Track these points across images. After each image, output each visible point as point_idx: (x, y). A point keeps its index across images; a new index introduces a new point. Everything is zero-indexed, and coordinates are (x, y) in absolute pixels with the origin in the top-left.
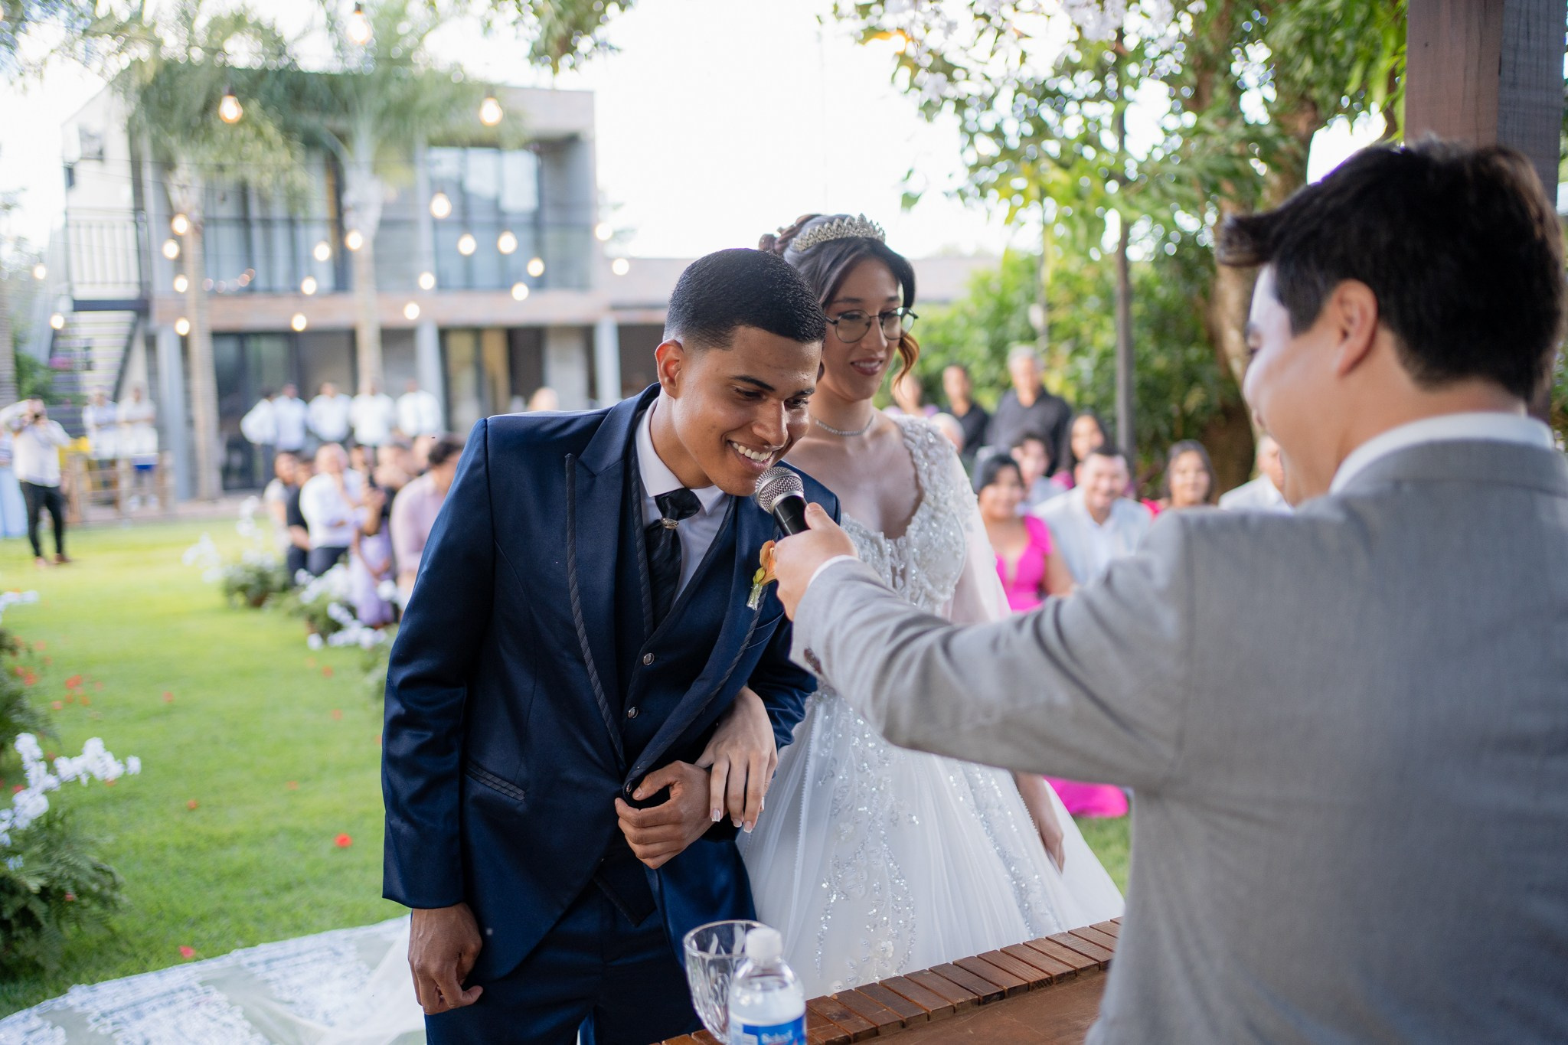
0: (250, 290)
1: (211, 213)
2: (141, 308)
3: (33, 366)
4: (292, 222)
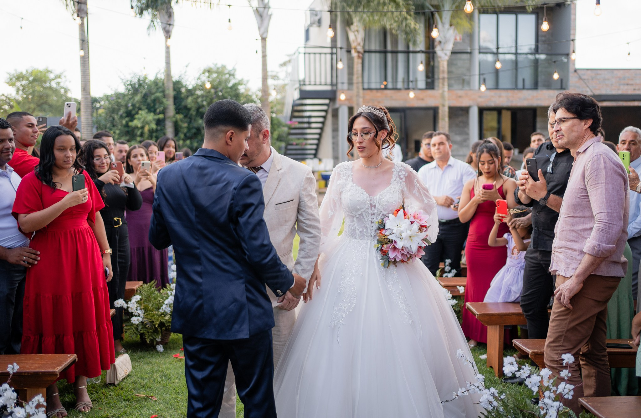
0: (386, 88)
1: (367, 48)
2: (332, 96)
3: (279, 124)
4: (407, 52)
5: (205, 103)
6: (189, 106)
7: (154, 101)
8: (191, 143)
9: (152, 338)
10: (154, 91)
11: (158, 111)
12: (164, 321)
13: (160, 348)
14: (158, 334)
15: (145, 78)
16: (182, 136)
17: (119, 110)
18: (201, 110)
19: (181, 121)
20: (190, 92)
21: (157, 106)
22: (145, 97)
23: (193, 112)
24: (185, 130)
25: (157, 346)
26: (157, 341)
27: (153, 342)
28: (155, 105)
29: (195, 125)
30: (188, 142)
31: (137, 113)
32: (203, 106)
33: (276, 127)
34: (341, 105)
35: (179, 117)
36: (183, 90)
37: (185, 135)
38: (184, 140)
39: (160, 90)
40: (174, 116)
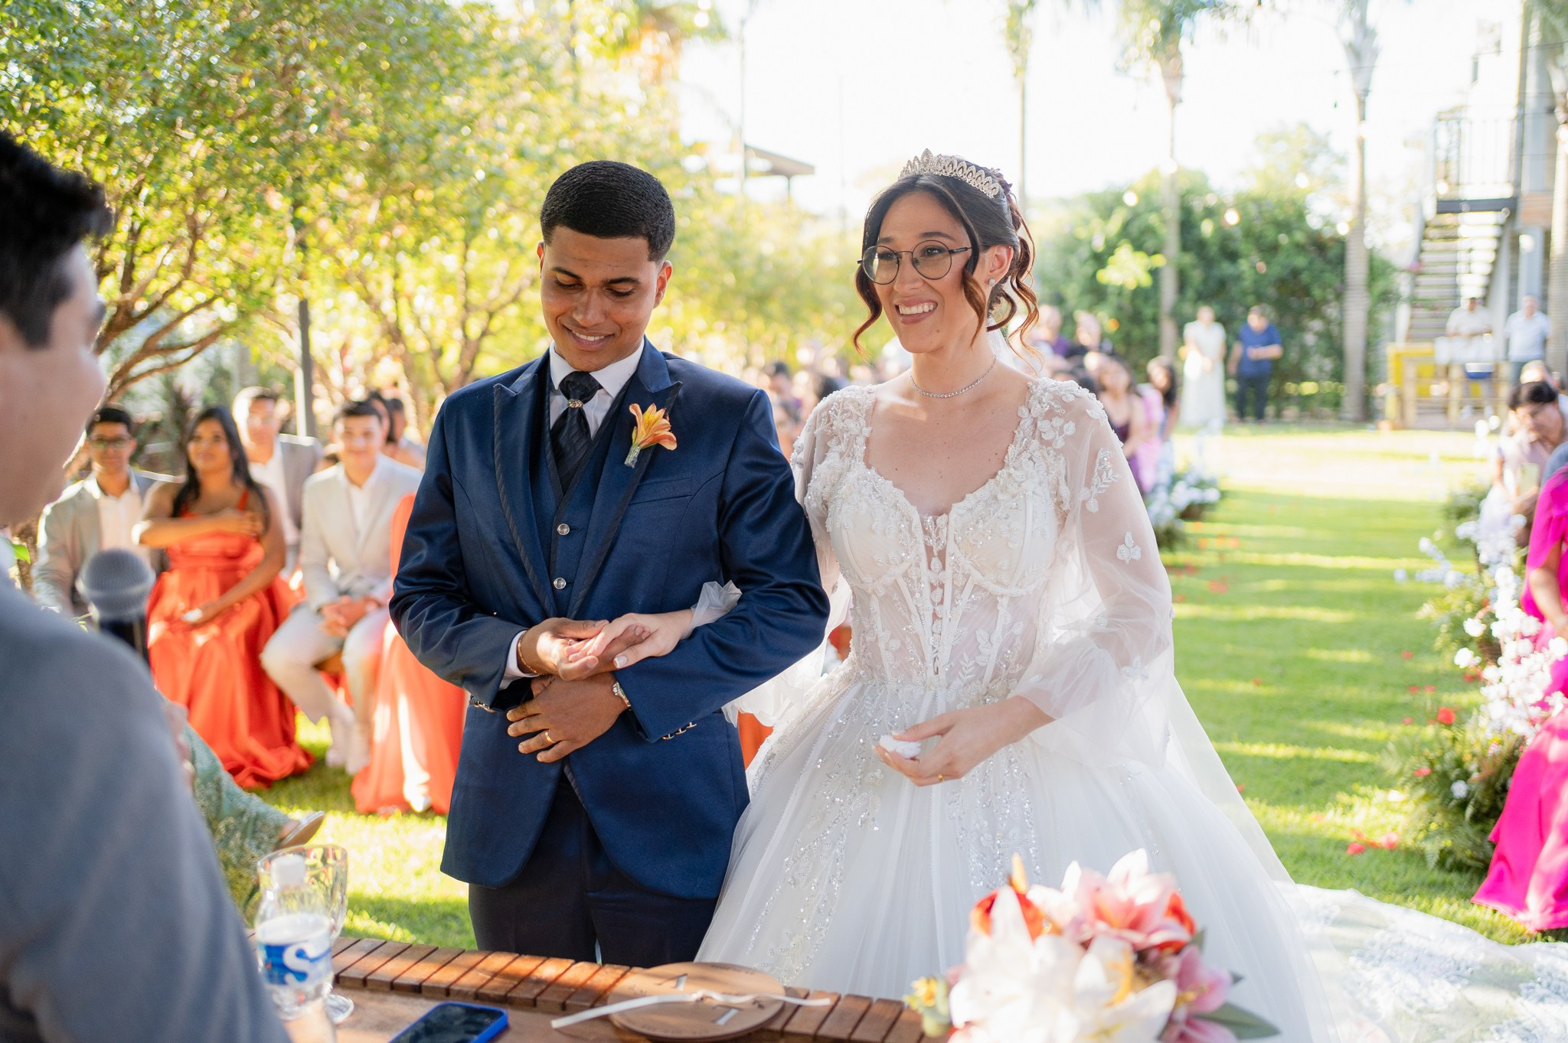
6: (1206, 239)
7: (1143, 232)
10: (1142, 214)
11: (1150, 249)
16: (1190, 293)
17: (1078, 249)
18: (1232, 246)
19: (1192, 265)
20: (1210, 213)
22: (1127, 224)
23: (1213, 250)
24: (1197, 284)
28: (1144, 238)
29: (1217, 274)
32: (1234, 239)
33: (1378, 275)
35: (1188, 259)
36: (1198, 208)
37: (1199, 292)
39: (1156, 208)
40: (1177, 260)
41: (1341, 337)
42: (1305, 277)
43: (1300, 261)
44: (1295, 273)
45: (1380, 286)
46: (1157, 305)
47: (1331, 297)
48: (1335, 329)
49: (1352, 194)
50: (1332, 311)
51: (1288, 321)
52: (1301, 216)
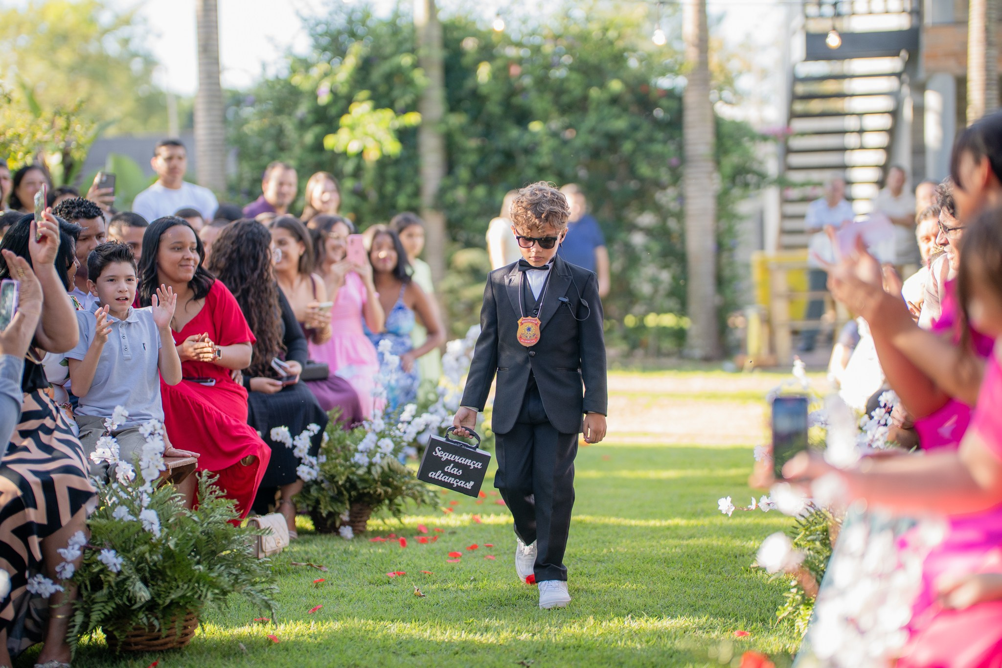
5: (527, 81)
6: (484, 91)
7: (389, 78)
8: (490, 194)
9: (331, 510)
10: (388, 50)
11: (401, 103)
12: (355, 478)
13: (347, 532)
14: (342, 503)
15: (367, 15)
16: (463, 173)
17: (296, 104)
18: (518, 100)
19: (463, 130)
20: (487, 52)
21: (396, 92)
22: (365, 66)
23: (494, 108)
24: (473, 158)
25: (342, 527)
26: (341, 520)
27: (334, 523)
28: (391, 88)
29: (501, 143)
30: (480, 191)
31: (345, 111)
32: (523, 90)
33: (729, 143)
34: (932, 73)
35: (457, 120)
36: (470, 44)
37: (474, 170)
38: (470, 186)
39: (408, 46)
40: (442, 121)
41: (682, 236)
42: (627, 147)
43: (620, 124)
44: (613, 140)
45: (732, 160)
46: (417, 193)
47: (665, 176)
48: (672, 224)
49: (690, 28)
50: (666, 198)
51: (606, 213)
52: (619, 59)
